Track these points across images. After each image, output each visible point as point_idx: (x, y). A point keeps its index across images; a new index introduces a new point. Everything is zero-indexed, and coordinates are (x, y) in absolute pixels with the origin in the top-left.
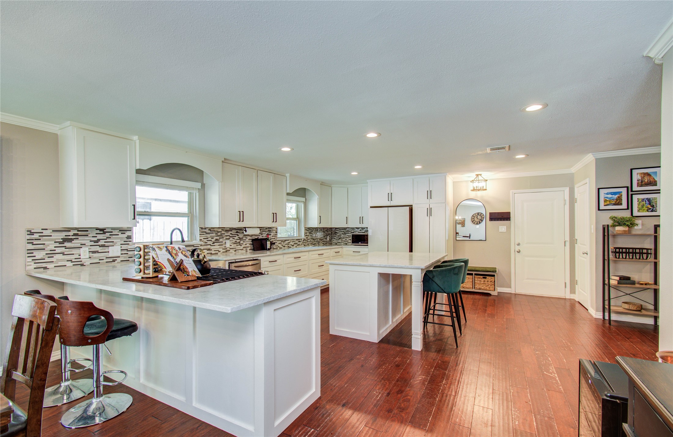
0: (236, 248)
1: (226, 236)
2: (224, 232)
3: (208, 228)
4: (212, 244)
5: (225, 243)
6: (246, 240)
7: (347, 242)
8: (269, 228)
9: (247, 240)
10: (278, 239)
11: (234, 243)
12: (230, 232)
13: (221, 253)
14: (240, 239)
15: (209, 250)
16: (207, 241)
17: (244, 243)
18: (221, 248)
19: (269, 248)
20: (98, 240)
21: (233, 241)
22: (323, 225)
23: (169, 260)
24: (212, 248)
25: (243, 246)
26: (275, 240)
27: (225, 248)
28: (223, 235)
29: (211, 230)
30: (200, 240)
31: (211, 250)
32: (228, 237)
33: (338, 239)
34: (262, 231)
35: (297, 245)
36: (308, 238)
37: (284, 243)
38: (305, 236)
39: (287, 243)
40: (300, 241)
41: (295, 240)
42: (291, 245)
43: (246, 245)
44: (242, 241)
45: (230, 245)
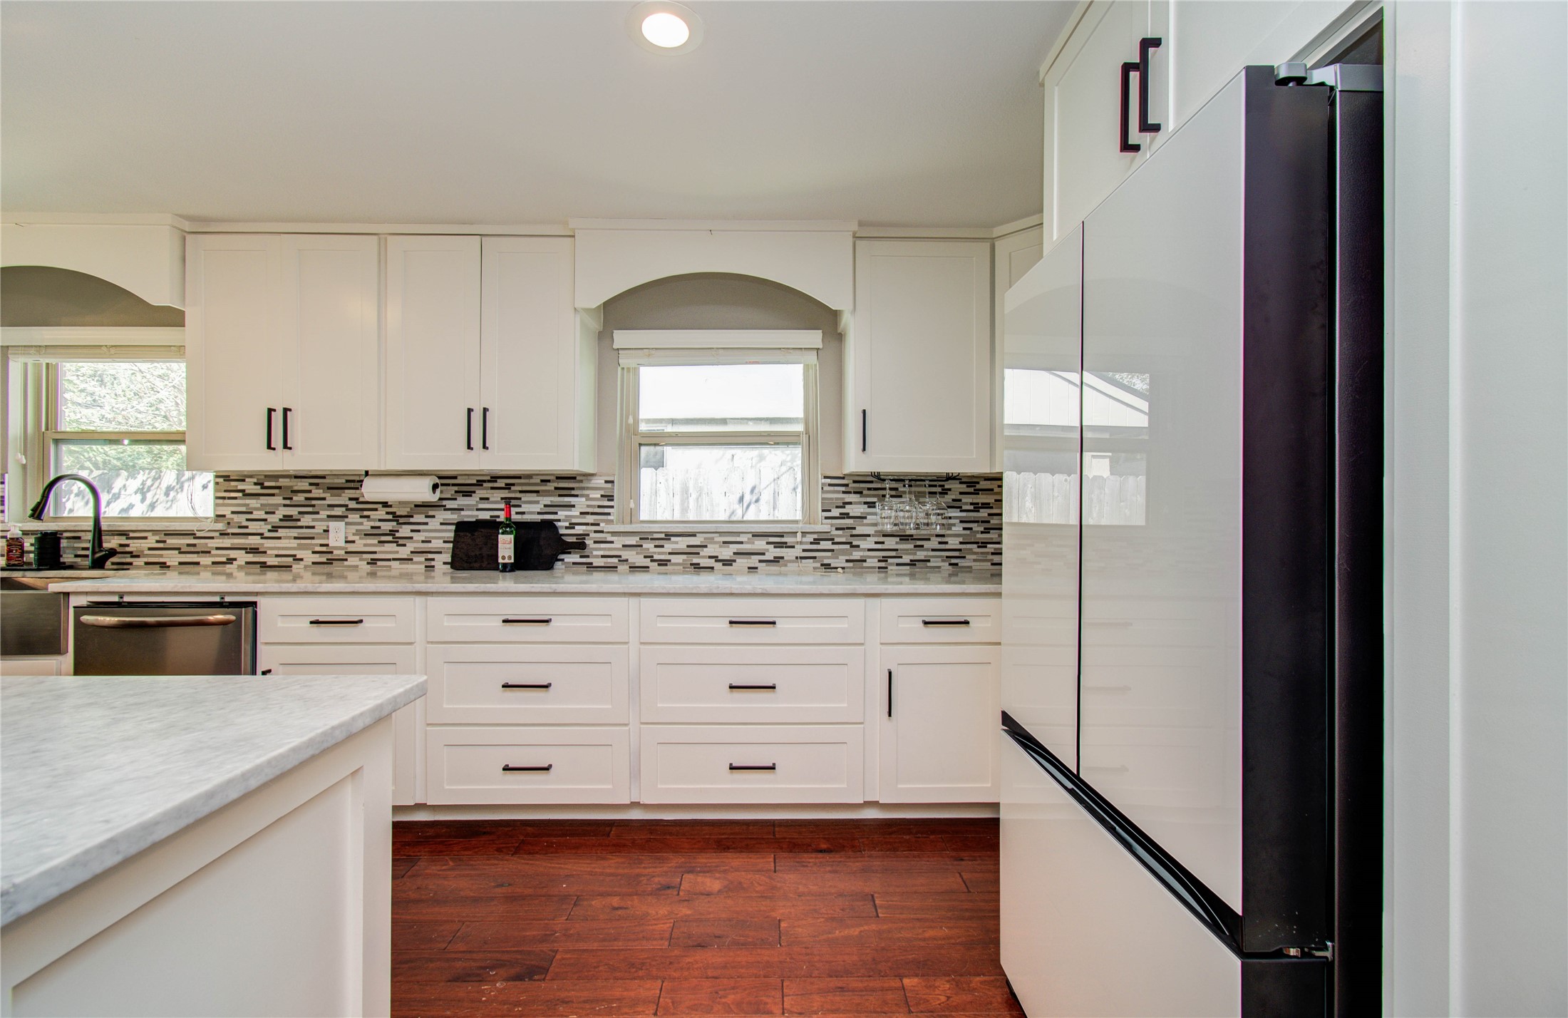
0: (375, 553)
1: (330, 506)
2: (321, 491)
3: (250, 476)
4: (269, 531)
5: (326, 531)
6: (427, 524)
8: (558, 478)
9: (434, 524)
11: (365, 535)
12: (346, 491)
13: (306, 567)
14: (396, 518)
16: (247, 520)
17: (416, 536)
18: (307, 549)
19: (506, 561)
21: (361, 524)
24: (265, 545)
25: (411, 546)
26: (595, 532)
27: (324, 549)
28: (314, 502)
29: (266, 484)
30: (218, 516)
31: (265, 552)
32: (338, 511)
34: (521, 492)
35: (760, 561)
36: (855, 528)
37: (662, 546)
38: (826, 518)
39: (688, 546)
40: (786, 543)
41: (749, 539)
42: (716, 561)
43: (430, 542)
44: (404, 526)
45: (349, 539)
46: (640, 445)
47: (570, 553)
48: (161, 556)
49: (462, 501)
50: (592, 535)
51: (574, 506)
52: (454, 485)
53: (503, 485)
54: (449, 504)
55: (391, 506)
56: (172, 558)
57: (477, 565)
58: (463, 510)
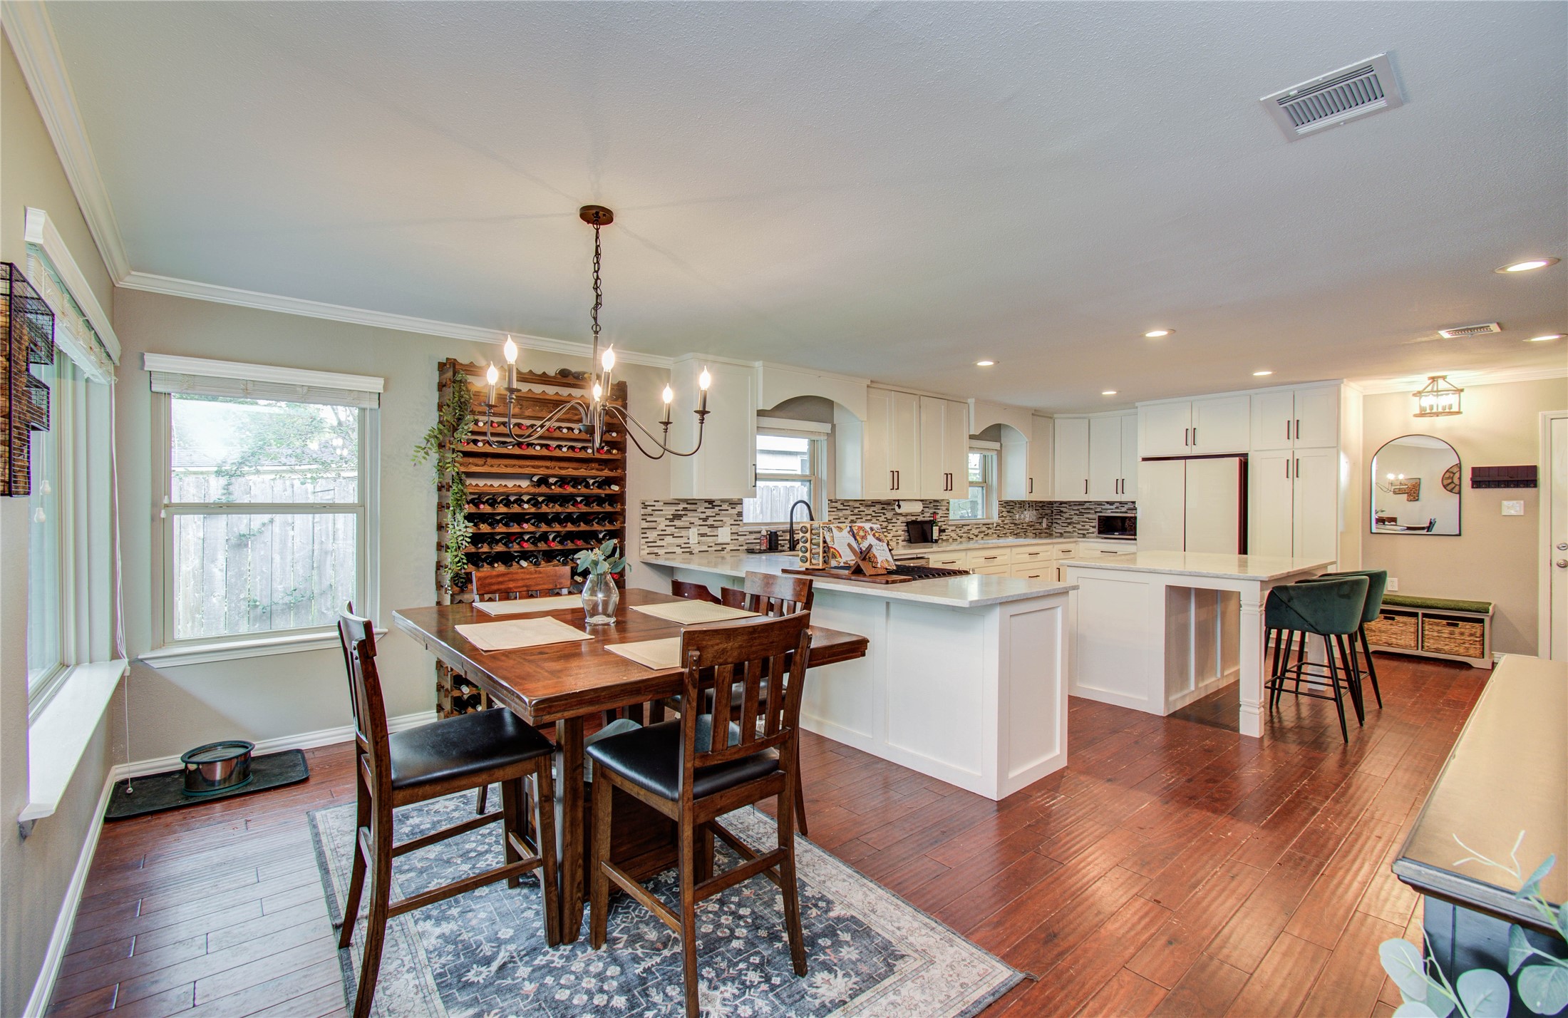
1: (866, 515)
2: (863, 507)
3: (839, 500)
6: (897, 523)
7: (1085, 532)
8: (934, 501)
10: (950, 523)
12: (872, 507)
19: (936, 538)
20: (708, 517)
22: (1036, 497)
23: (849, 545)
25: (892, 533)
26: (945, 524)
33: (1065, 525)
34: (925, 507)
35: (984, 535)
36: (1005, 522)
38: (999, 517)
40: (991, 527)
41: (981, 526)
43: (898, 531)
44: (890, 524)
52: (925, 504)
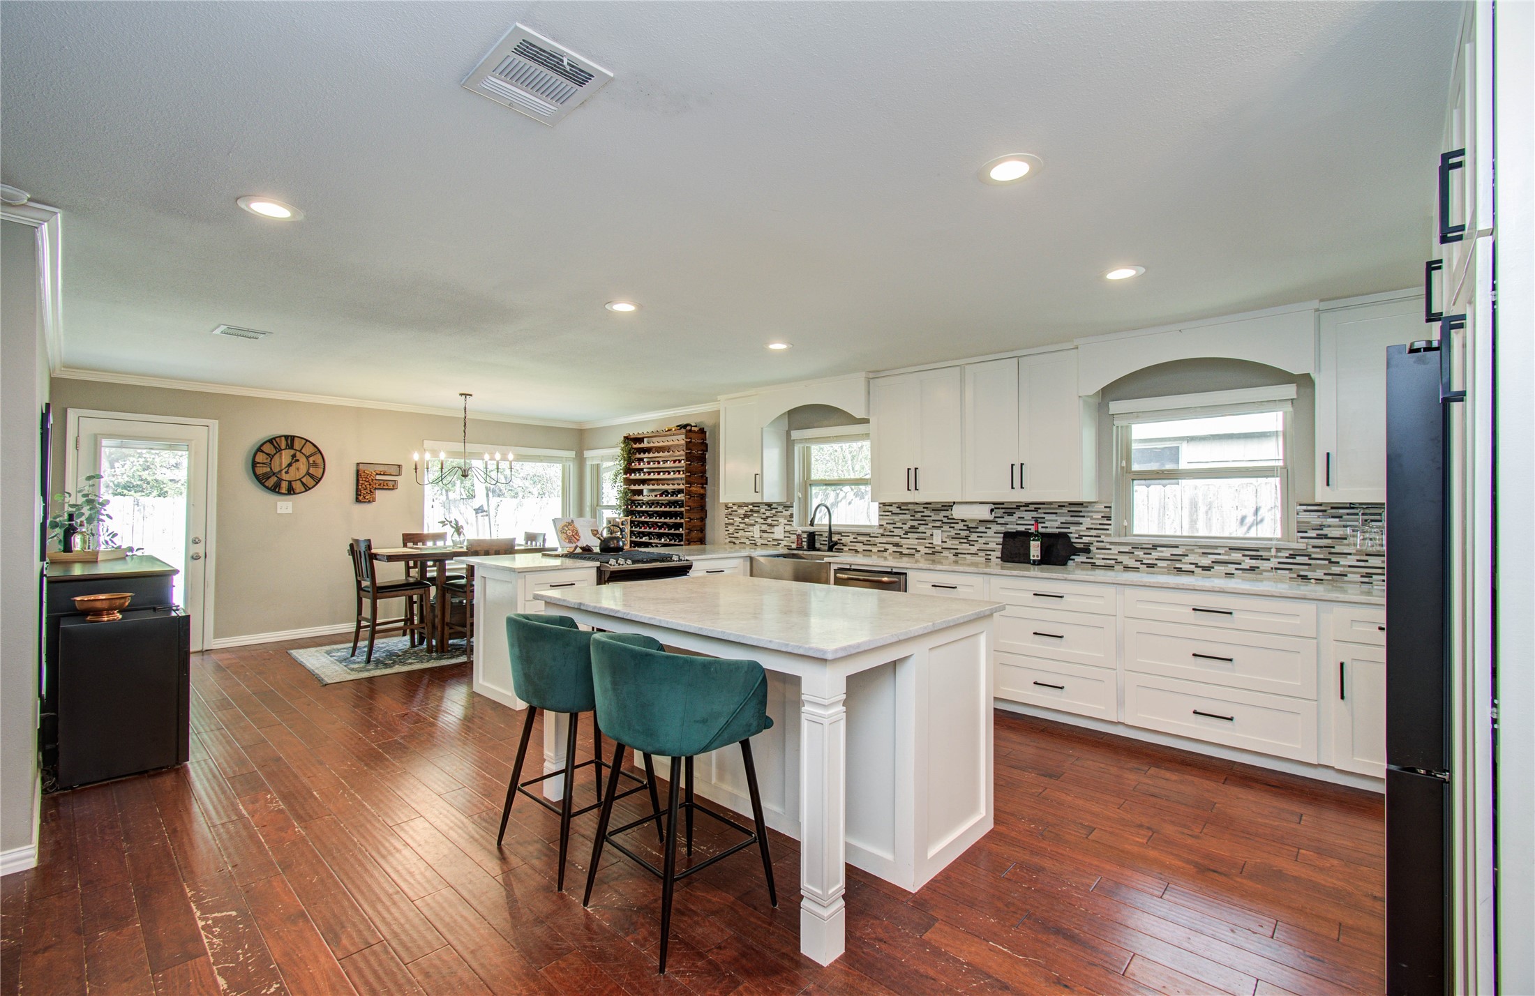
0: (958, 549)
1: (933, 520)
3: (895, 503)
4: (904, 534)
5: (932, 535)
6: (986, 533)
8: (1070, 504)
9: (990, 533)
10: (1117, 540)
11: (952, 538)
13: (922, 555)
14: (969, 528)
15: (897, 545)
16: (894, 528)
17: (981, 540)
18: (922, 545)
21: (950, 532)
24: (902, 542)
25: (977, 547)
27: (930, 545)
28: (925, 518)
29: (903, 508)
30: (880, 525)
31: (902, 546)
32: (938, 524)
34: (1045, 513)
35: (1236, 569)
36: (1333, 547)
37: (1150, 554)
38: (1302, 538)
39: (1172, 555)
40: (1261, 556)
41: (1225, 551)
42: (1196, 567)
43: (988, 544)
44: (973, 534)
45: (944, 540)
46: (1133, 480)
47: (1079, 555)
48: (855, 546)
49: (1007, 519)
50: (1095, 544)
51: (1081, 524)
52: (1002, 508)
53: (1033, 509)
54: (1000, 521)
55: (966, 521)
56: (860, 547)
57: (1016, 559)
58: (1008, 524)
